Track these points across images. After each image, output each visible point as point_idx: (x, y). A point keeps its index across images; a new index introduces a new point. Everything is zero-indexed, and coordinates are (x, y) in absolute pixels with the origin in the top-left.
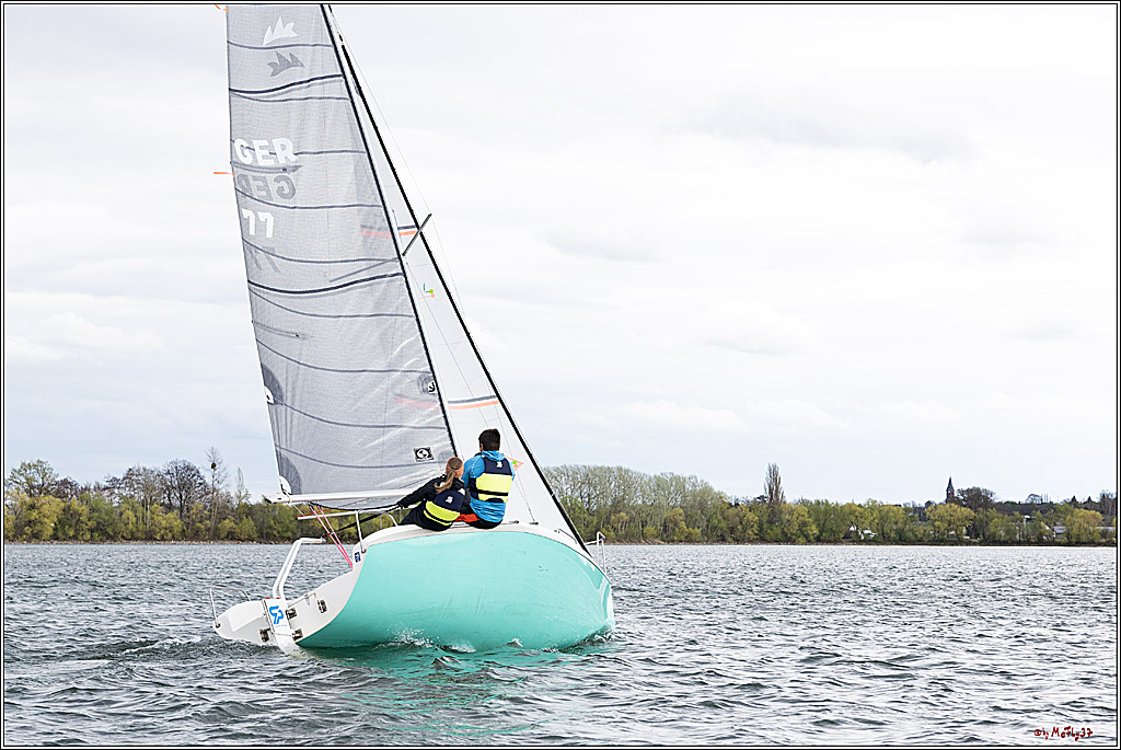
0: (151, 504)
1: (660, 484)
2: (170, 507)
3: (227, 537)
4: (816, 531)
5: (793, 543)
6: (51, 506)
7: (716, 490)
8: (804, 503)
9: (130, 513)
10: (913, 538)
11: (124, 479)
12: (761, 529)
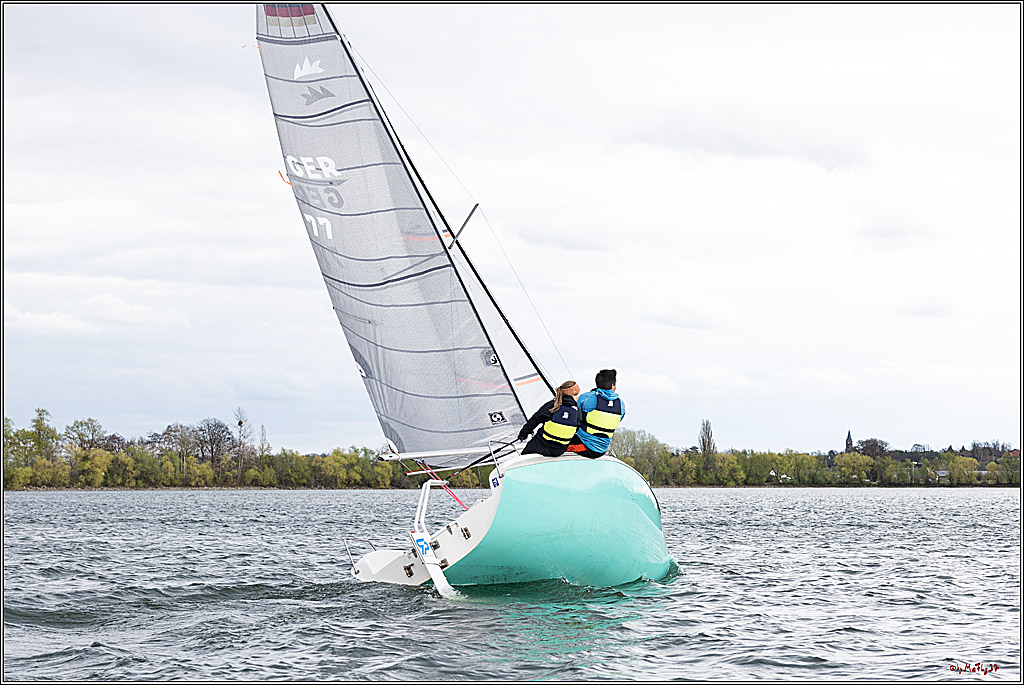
0: (188, 456)
2: (203, 459)
3: (252, 484)
4: (744, 476)
5: (725, 486)
6: (102, 458)
7: (661, 442)
8: (733, 452)
9: (169, 463)
10: (823, 481)
11: (164, 434)
12: (698, 475)
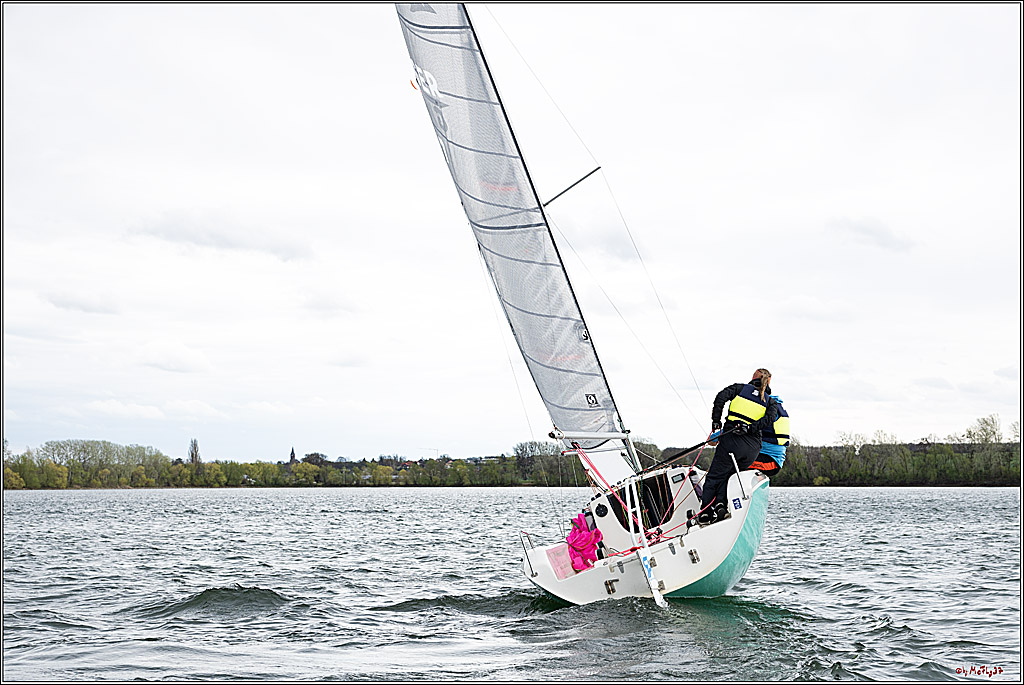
1: (129, 451)
4: (225, 479)
5: (211, 487)
7: (164, 454)
8: (217, 462)
12: (192, 479)
